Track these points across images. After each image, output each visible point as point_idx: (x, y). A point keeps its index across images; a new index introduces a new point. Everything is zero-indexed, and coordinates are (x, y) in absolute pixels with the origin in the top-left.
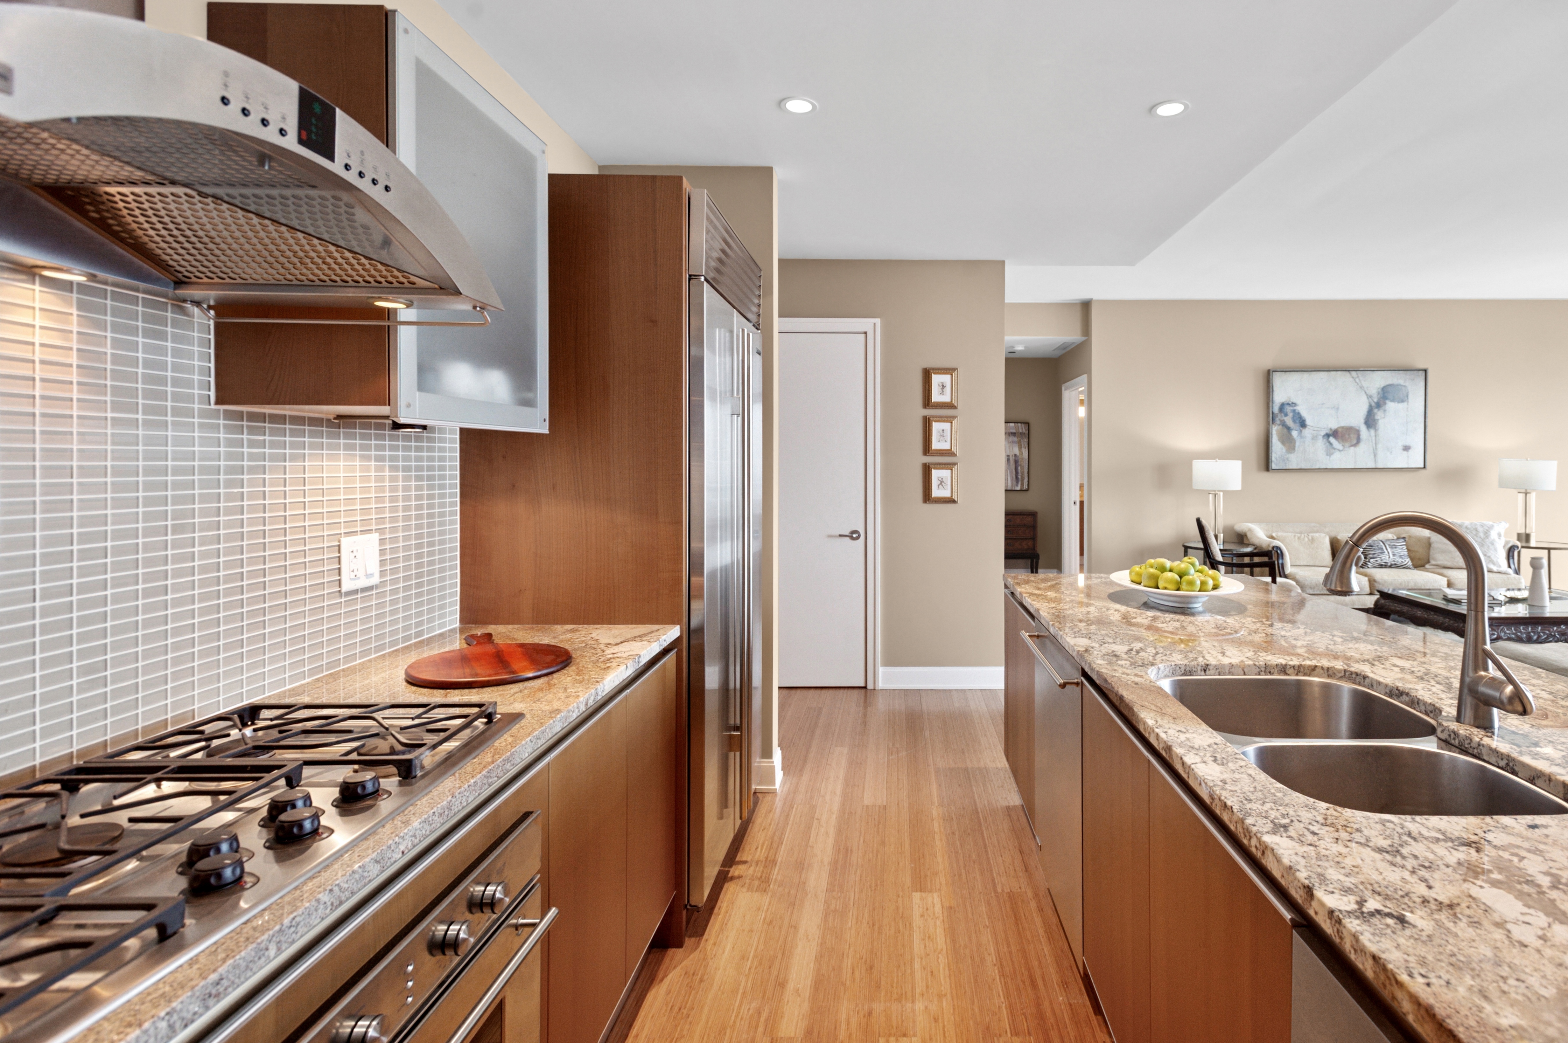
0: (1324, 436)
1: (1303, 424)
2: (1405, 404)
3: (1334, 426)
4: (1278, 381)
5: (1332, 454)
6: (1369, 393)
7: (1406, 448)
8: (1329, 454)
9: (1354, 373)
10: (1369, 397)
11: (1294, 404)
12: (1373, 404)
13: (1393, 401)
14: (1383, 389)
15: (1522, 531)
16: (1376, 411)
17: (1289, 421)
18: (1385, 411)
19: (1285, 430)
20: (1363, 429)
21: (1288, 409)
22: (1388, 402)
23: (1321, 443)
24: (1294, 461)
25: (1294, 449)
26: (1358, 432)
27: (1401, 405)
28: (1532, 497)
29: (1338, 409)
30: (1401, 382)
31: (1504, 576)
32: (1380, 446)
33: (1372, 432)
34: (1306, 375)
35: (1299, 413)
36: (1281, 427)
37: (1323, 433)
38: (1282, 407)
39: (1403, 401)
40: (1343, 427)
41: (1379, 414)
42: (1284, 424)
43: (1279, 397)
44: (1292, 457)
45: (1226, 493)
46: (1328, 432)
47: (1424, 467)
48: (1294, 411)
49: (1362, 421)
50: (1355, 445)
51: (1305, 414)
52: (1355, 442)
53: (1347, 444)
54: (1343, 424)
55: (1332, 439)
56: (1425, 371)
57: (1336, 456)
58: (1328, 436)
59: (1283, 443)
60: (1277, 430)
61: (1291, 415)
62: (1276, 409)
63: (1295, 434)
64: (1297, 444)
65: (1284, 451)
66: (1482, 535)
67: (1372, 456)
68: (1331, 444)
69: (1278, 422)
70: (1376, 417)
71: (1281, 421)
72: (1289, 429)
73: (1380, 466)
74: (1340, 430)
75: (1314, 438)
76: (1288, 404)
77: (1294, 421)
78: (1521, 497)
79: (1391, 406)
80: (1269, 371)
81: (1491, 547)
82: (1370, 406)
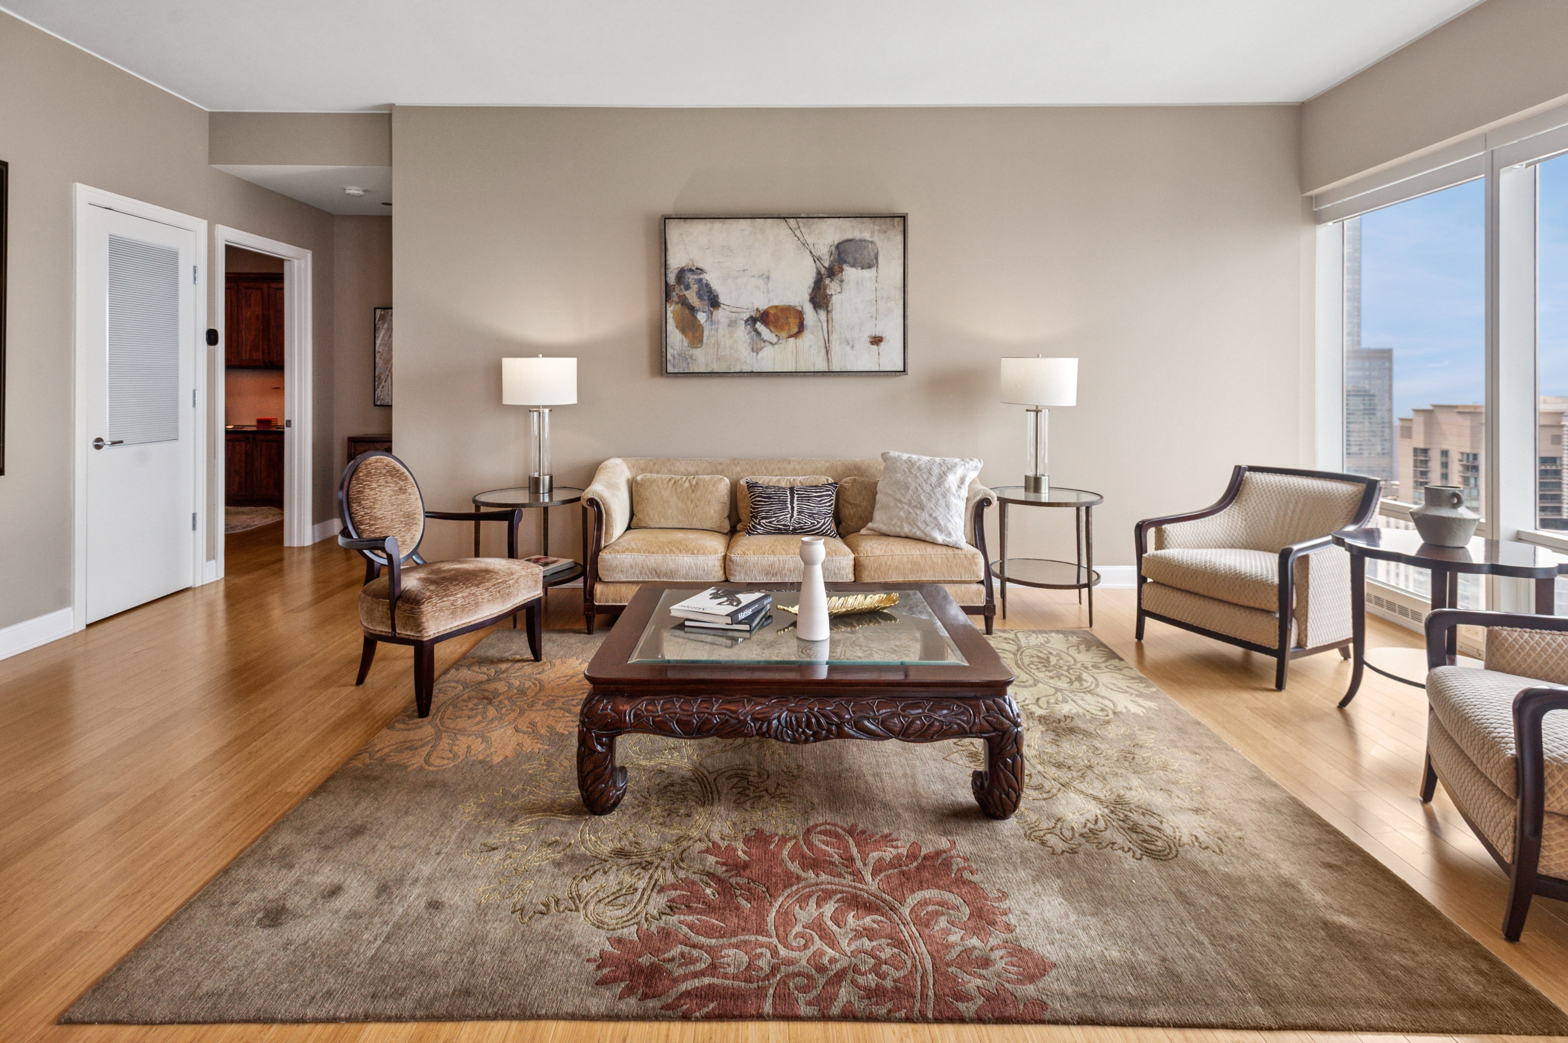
0: (746, 321)
1: (714, 302)
2: (874, 269)
3: (763, 305)
4: (675, 232)
5: (761, 349)
6: (817, 253)
7: (877, 341)
8: (756, 350)
9: (792, 222)
10: (817, 259)
11: (701, 271)
12: (823, 271)
13: (853, 266)
14: (838, 247)
15: (1031, 473)
16: (827, 281)
17: (692, 296)
18: (842, 281)
19: (687, 311)
20: (808, 309)
21: (691, 278)
22: (845, 267)
23: (742, 333)
24: (702, 359)
25: (701, 341)
26: (800, 315)
27: (867, 273)
29: (768, 278)
30: (867, 236)
32: (834, 337)
33: (822, 314)
34: (717, 225)
35: (707, 285)
36: (679, 306)
37: (746, 316)
38: (681, 273)
39: (870, 267)
40: (776, 307)
41: (832, 287)
42: (684, 302)
43: (677, 260)
44: (698, 353)
46: (753, 314)
47: (904, 371)
48: (700, 280)
49: (807, 297)
50: (796, 335)
51: (716, 286)
52: (796, 330)
53: (784, 334)
54: (776, 303)
55: (759, 326)
56: (904, 218)
57: (768, 352)
58: (752, 320)
59: (683, 331)
60: (673, 312)
61: (695, 287)
62: (672, 279)
63: (701, 317)
64: (706, 334)
65: (686, 344)
66: (934, 480)
67: (824, 351)
68: (759, 334)
69: (676, 299)
70: (829, 292)
71: (679, 297)
72: (692, 309)
73: (835, 367)
74: (772, 311)
75: (732, 324)
76: (691, 270)
77: (700, 297)
79: (850, 273)
80: (666, 218)
81: (942, 502)
82: (819, 273)
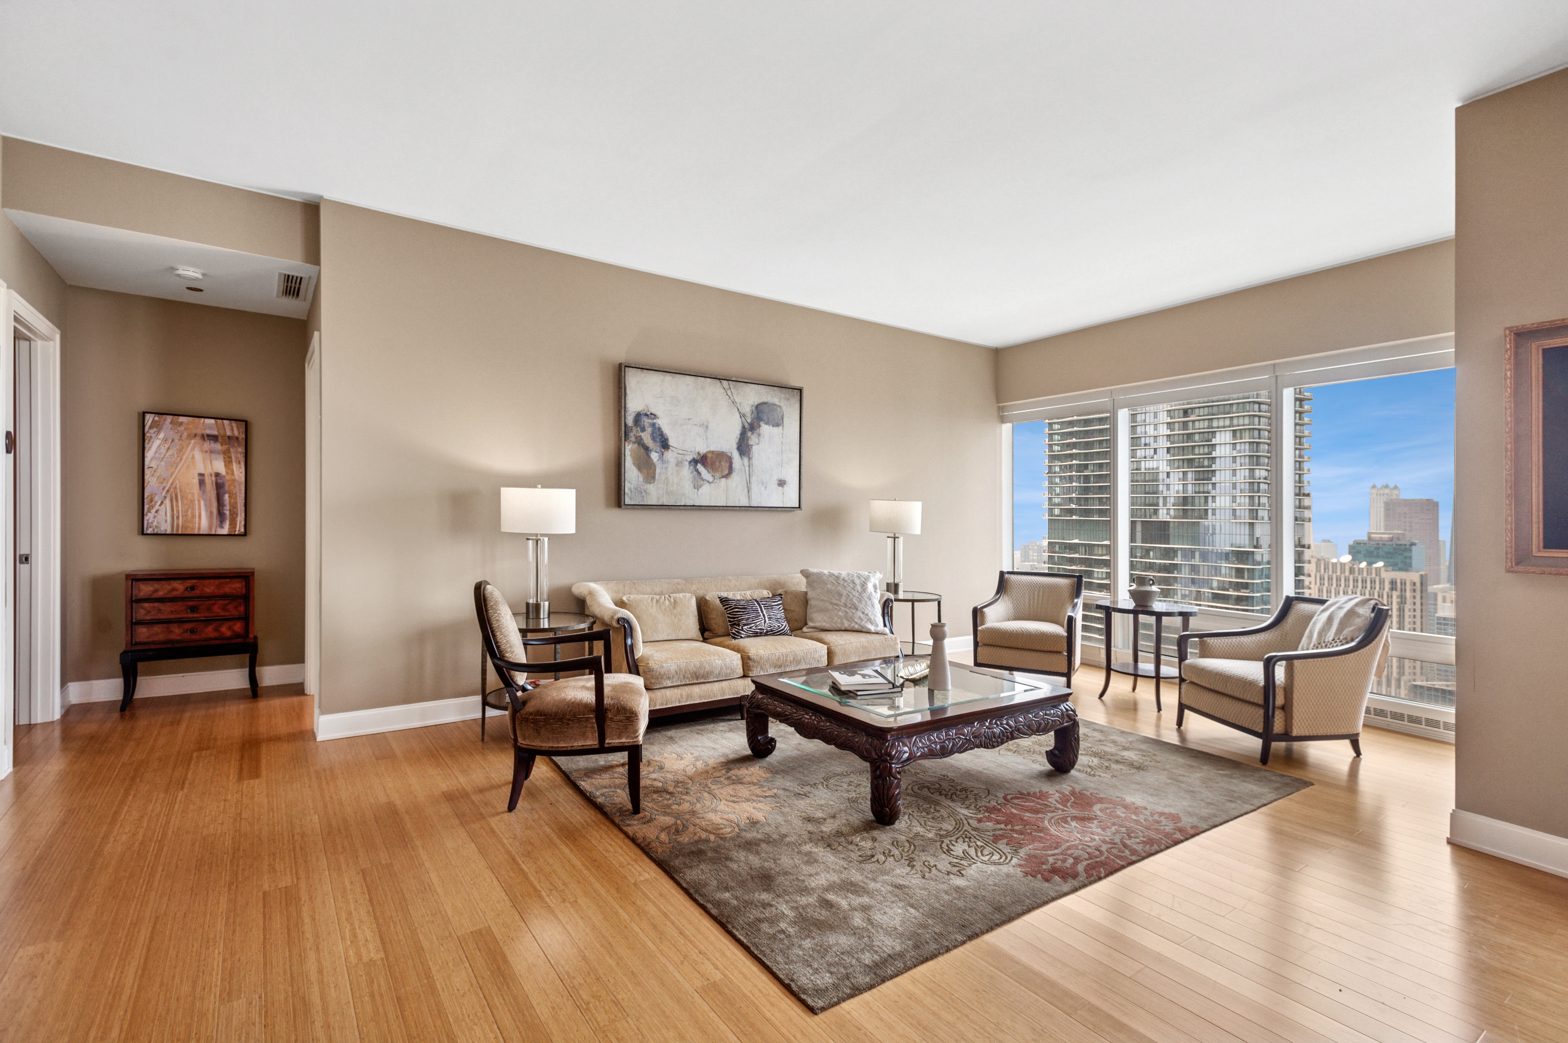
0: (690, 462)
1: (665, 445)
2: (781, 428)
3: (703, 451)
4: (633, 379)
5: (701, 486)
6: (742, 411)
7: (782, 483)
8: (697, 487)
9: (725, 382)
10: (742, 416)
11: (655, 416)
12: (746, 425)
13: (767, 423)
14: (757, 407)
15: (892, 581)
16: (749, 434)
17: (646, 437)
18: (759, 435)
19: (642, 450)
20: (736, 455)
21: (646, 421)
22: (762, 423)
23: (686, 471)
24: (655, 494)
25: (654, 478)
26: (730, 460)
27: (776, 429)
28: (900, 541)
29: (707, 427)
30: (776, 401)
31: (882, 637)
32: (753, 479)
33: (746, 460)
34: (668, 378)
35: (659, 429)
36: (636, 445)
37: (689, 458)
38: (638, 417)
39: (777, 425)
40: (713, 452)
41: (753, 439)
42: (640, 442)
43: (634, 404)
44: (651, 488)
45: (551, 537)
46: (695, 456)
47: (799, 507)
48: (654, 425)
49: (735, 446)
50: (727, 476)
51: (667, 430)
52: (727, 472)
53: (718, 475)
54: (712, 449)
55: (700, 467)
56: (800, 390)
57: (705, 489)
58: (695, 462)
59: (639, 468)
60: (631, 450)
61: (649, 430)
62: (630, 421)
63: (654, 456)
64: (658, 471)
65: (641, 479)
66: (859, 588)
67: (746, 490)
68: (699, 473)
69: (633, 439)
70: (750, 443)
71: (636, 438)
72: (647, 449)
73: (754, 504)
74: (709, 455)
75: (679, 464)
76: (646, 415)
77: (654, 439)
78: (890, 541)
79: (765, 429)
80: (620, 365)
81: (869, 602)
82: (743, 427)
